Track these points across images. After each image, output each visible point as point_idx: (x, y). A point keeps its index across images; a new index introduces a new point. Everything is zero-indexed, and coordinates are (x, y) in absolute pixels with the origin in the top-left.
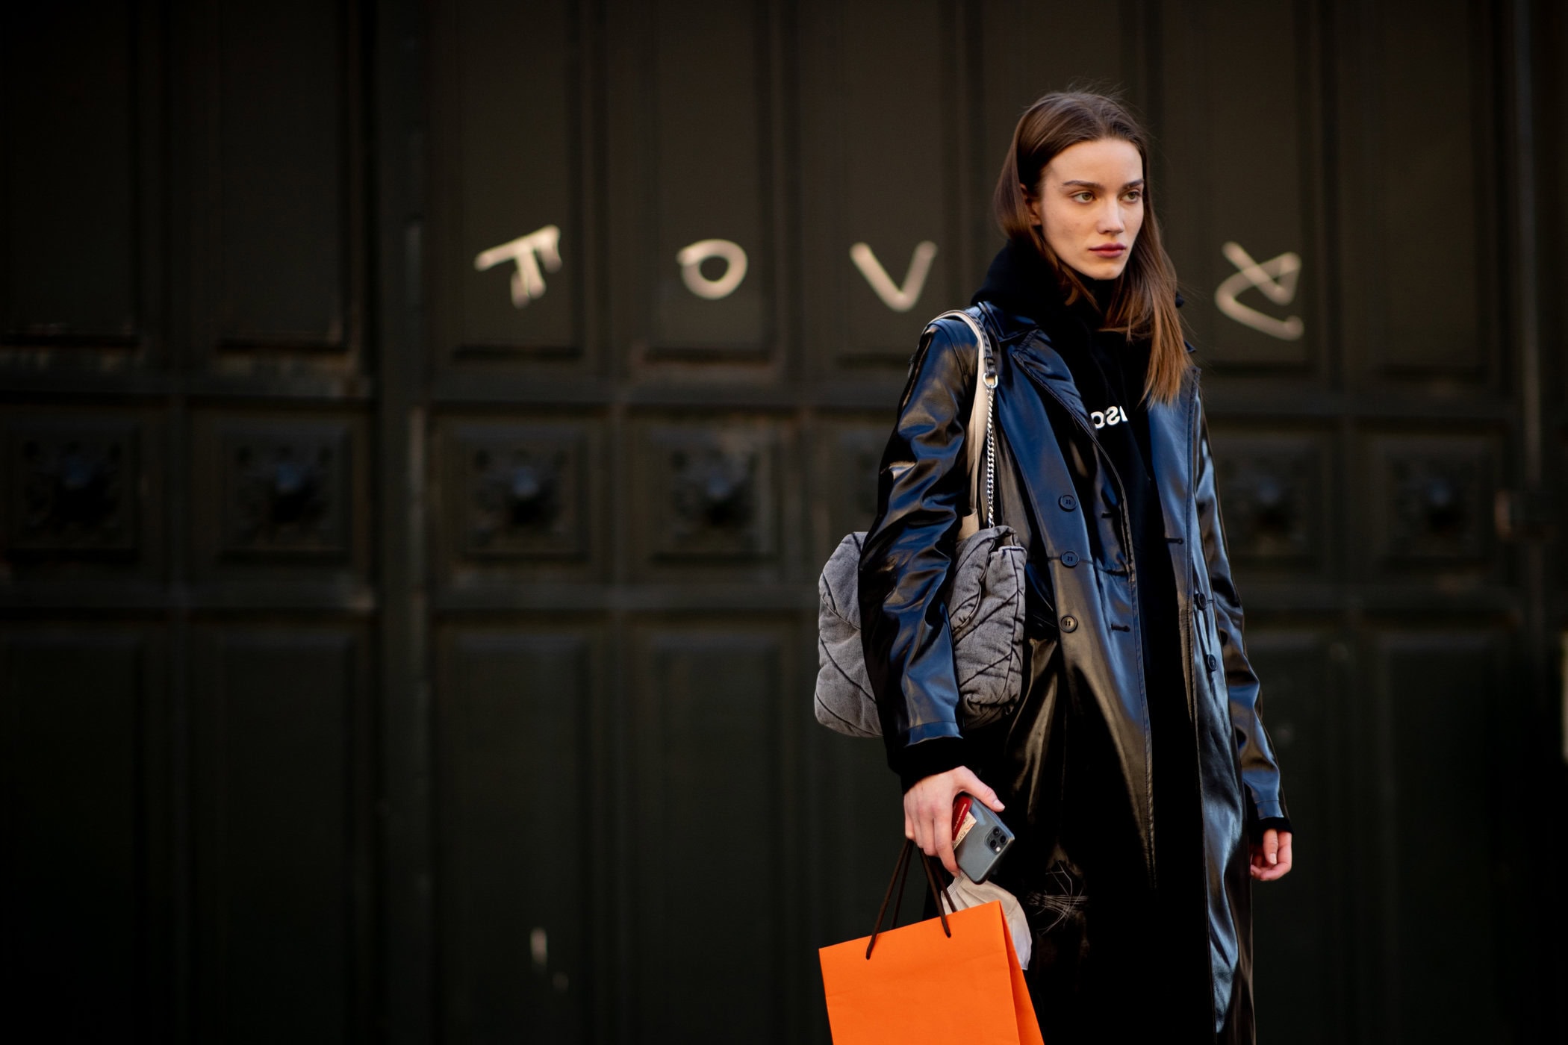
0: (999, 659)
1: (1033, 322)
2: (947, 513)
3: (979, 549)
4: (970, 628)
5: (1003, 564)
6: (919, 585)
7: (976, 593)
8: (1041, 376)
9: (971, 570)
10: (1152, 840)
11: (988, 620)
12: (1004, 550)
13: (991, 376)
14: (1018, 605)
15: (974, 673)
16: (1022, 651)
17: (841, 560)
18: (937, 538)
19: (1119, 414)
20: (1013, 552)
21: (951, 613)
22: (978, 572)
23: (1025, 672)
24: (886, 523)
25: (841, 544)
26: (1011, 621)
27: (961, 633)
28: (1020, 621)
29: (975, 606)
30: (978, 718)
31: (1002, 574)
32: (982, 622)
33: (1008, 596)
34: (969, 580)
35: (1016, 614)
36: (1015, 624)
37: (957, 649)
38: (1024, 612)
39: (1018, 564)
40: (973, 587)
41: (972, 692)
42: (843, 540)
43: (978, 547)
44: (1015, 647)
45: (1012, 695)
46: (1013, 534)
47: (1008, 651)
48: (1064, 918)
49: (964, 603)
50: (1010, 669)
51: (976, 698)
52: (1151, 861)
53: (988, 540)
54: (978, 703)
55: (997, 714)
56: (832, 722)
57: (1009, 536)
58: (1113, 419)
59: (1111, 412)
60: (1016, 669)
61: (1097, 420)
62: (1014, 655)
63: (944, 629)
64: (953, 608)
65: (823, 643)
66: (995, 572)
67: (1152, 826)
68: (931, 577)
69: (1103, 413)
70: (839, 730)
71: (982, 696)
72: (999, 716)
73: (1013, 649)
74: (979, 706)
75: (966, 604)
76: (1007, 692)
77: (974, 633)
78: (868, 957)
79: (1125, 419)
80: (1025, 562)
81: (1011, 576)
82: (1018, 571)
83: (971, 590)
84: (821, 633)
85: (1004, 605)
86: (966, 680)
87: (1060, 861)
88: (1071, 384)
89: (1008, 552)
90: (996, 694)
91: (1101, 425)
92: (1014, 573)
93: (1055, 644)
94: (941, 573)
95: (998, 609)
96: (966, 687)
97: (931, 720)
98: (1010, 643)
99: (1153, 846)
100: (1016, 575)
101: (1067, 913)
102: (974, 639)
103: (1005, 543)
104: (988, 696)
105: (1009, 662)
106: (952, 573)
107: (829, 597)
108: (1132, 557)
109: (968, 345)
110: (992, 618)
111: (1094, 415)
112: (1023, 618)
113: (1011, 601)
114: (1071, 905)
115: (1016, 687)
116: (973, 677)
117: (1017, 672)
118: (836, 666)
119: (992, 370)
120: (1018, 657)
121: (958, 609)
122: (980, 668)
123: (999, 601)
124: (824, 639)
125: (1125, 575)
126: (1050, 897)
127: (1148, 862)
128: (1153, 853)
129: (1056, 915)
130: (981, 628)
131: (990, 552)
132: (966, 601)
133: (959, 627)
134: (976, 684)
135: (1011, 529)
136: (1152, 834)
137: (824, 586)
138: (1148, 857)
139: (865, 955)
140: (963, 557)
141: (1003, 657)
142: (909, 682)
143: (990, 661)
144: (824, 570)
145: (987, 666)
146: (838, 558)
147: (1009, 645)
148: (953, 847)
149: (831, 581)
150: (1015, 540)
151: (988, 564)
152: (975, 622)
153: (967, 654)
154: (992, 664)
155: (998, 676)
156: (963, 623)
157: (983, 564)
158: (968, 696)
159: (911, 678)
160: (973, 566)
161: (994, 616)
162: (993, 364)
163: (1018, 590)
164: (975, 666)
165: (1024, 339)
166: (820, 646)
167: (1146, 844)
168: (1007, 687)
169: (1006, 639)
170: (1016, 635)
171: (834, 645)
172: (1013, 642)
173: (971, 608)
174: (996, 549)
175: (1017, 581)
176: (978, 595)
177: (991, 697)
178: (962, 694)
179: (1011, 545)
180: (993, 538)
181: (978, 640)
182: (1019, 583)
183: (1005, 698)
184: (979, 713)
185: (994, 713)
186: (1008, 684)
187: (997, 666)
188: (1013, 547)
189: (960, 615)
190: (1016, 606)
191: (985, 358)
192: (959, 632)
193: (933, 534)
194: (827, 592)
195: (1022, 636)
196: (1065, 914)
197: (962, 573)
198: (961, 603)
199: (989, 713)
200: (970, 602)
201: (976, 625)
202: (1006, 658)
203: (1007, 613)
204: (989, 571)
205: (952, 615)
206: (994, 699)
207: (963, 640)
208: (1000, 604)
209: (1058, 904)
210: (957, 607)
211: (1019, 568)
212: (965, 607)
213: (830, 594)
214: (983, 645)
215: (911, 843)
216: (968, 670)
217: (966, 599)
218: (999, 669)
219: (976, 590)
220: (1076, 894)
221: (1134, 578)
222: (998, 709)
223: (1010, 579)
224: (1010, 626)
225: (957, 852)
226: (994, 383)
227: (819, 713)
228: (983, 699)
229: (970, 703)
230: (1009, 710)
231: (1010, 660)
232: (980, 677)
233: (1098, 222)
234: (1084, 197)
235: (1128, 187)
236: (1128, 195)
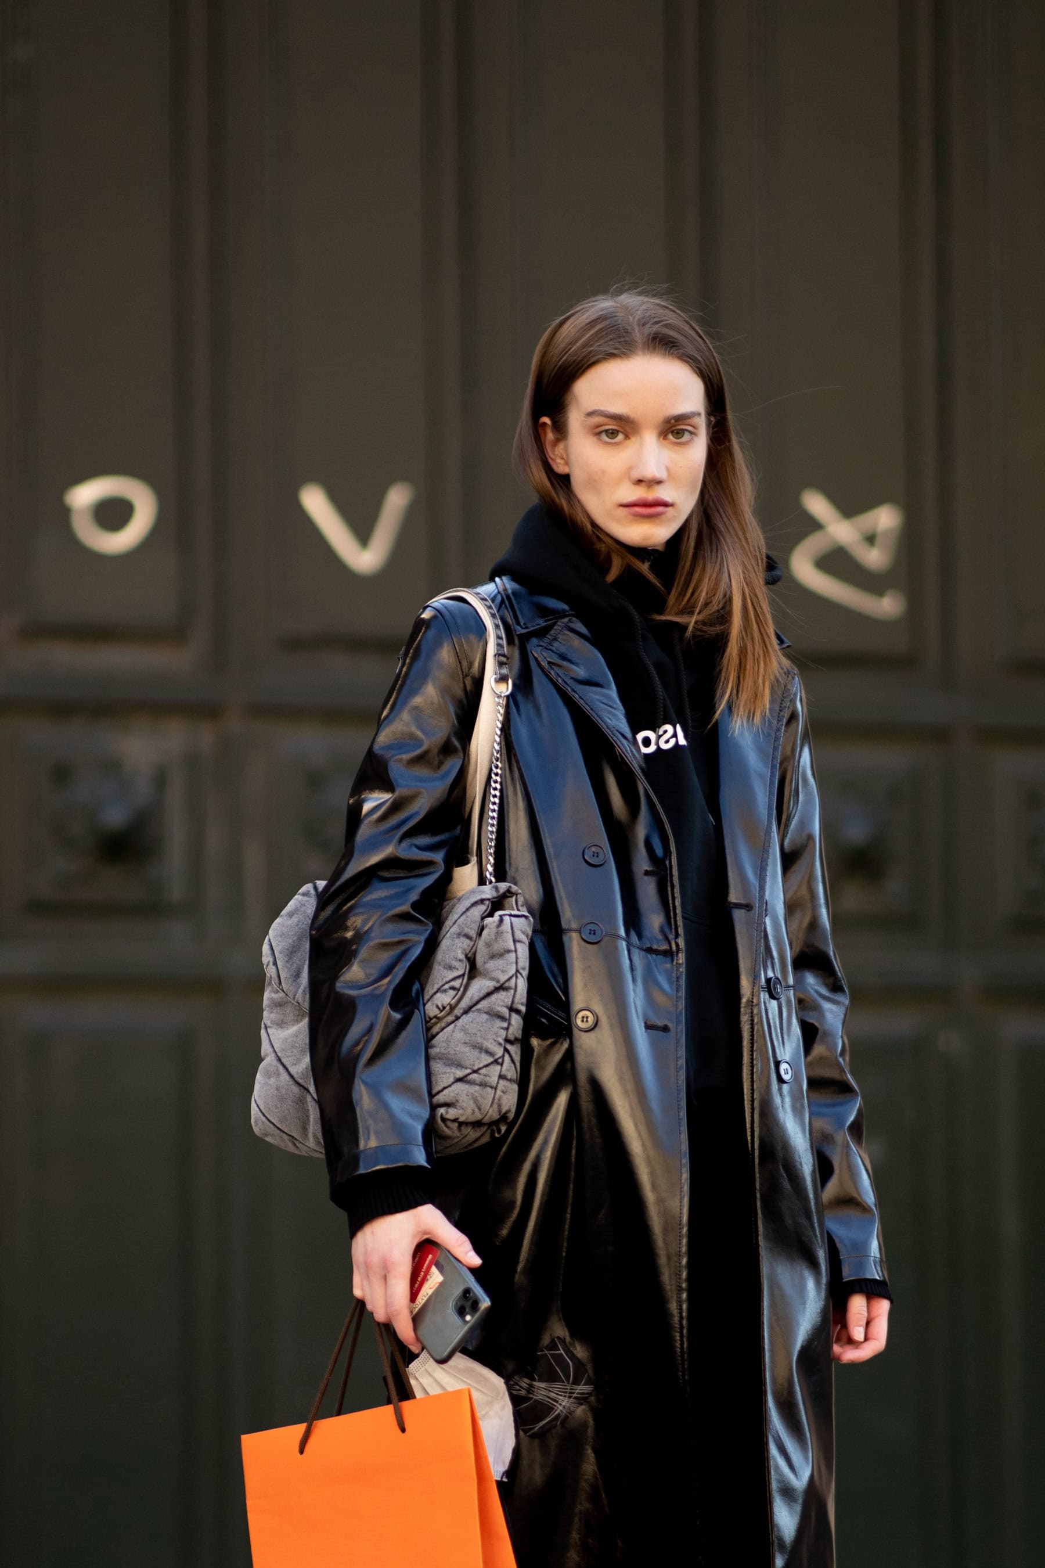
0: (486, 1063)
1: (566, 607)
2: (430, 863)
3: (468, 913)
4: (450, 1018)
5: (499, 934)
6: (385, 957)
7: (460, 972)
8: (570, 681)
9: (457, 941)
10: (684, 1314)
11: (474, 1009)
12: (501, 916)
13: (503, 679)
14: (515, 990)
15: (452, 1080)
16: (519, 1052)
17: (292, 919)
18: (414, 896)
19: (675, 735)
20: (513, 919)
21: (426, 997)
22: (466, 943)
23: (523, 1082)
24: (351, 871)
25: (297, 896)
26: (505, 1012)
27: (439, 1025)
28: (518, 1012)
29: (459, 990)
30: (456, 1140)
31: (497, 948)
32: (466, 1012)
33: (503, 978)
34: (453, 954)
35: (513, 1002)
36: (510, 1016)
37: (432, 1047)
38: (524, 1000)
39: (519, 935)
40: (457, 964)
41: (447, 1105)
42: (301, 891)
43: (467, 910)
44: (509, 1047)
45: (504, 1111)
46: (517, 895)
47: (499, 1052)
48: (559, 1414)
49: (444, 985)
50: (501, 1077)
51: (452, 1113)
52: (682, 1343)
53: (482, 901)
54: (455, 1120)
55: (482, 1135)
56: (273, 1135)
57: (512, 897)
58: (667, 742)
59: (665, 732)
60: (509, 1077)
61: (647, 742)
62: (507, 1058)
63: (416, 1019)
64: (429, 990)
65: (266, 1028)
66: (488, 945)
67: (684, 1296)
68: (402, 948)
69: (654, 731)
70: (282, 1145)
71: (461, 1111)
72: (486, 1139)
73: (506, 1050)
74: (456, 1125)
75: (447, 986)
76: (495, 1106)
77: (455, 1026)
78: (302, 1452)
79: (682, 741)
80: (530, 933)
81: (509, 951)
82: (518, 945)
83: (455, 968)
84: (265, 1014)
85: (497, 990)
86: (440, 1088)
87: (559, 1338)
88: (613, 692)
89: (507, 919)
90: (480, 1109)
91: (652, 748)
92: (513, 948)
93: (566, 1045)
94: (415, 944)
95: (489, 994)
96: (440, 1098)
97: (392, 1141)
98: (502, 1042)
99: (685, 1322)
100: (516, 951)
101: (564, 1407)
102: (454, 1035)
103: (507, 906)
104: (469, 1111)
105: (499, 1067)
106: (432, 944)
107: (274, 967)
108: (681, 930)
109: (472, 637)
110: (479, 1006)
111: (640, 736)
112: (523, 1009)
113: (507, 984)
114: (570, 1397)
115: (509, 1100)
116: (450, 1086)
117: (510, 1080)
118: (279, 1060)
119: (505, 671)
120: (513, 1061)
121: (435, 993)
122: (460, 1073)
123: (488, 984)
124: (268, 1023)
125: (669, 954)
126: (543, 1385)
127: (678, 1345)
128: (685, 1331)
129: (550, 1409)
130: (465, 1019)
131: (483, 918)
132: (447, 983)
133: (435, 1017)
134: (453, 1095)
135: (514, 888)
136: (685, 1306)
137: (269, 952)
138: (678, 1338)
139: (297, 1448)
140: (448, 923)
141: (491, 1059)
142: (363, 1088)
143: (474, 1065)
144: (270, 932)
145: (469, 1071)
146: (290, 915)
147: (500, 1044)
148: (411, 1312)
149: (278, 945)
150: (520, 903)
151: (480, 934)
152: (458, 1012)
153: (443, 1054)
154: (476, 1068)
155: (483, 1085)
156: (441, 1011)
157: (473, 933)
158: (442, 1111)
159: (366, 1084)
160: (459, 935)
161: (483, 1005)
162: (506, 664)
163: (517, 971)
164: (453, 1070)
165: (551, 630)
166: (263, 1032)
167: (676, 1319)
168: (496, 1101)
169: (497, 1036)
170: (511, 1030)
171: (279, 1031)
172: (507, 1040)
173: (452, 993)
174: (491, 915)
175: (517, 958)
176: (463, 975)
177: (473, 1113)
178: (434, 1108)
179: (513, 910)
180: (489, 899)
181: (459, 1035)
182: (519, 961)
183: (493, 1114)
184: (457, 1133)
185: (478, 1134)
186: (497, 1096)
187: (483, 1071)
188: (515, 912)
189: (437, 1001)
190: (512, 992)
191: (495, 655)
192: (436, 1024)
193: (408, 891)
194: (271, 960)
195: (520, 1032)
196: (561, 1408)
197: (445, 944)
198: (441, 984)
199: (472, 1134)
200: (453, 984)
201: (459, 1014)
202: (496, 1062)
203: (499, 1002)
204: (481, 943)
205: (429, 1000)
206: (478, 1116)
207: (441, 1034)
208: (492, 988)
209: (553, 1395)
210: (435, 990)
211: (519, 941)
212: (445, 991)
213: (275, 964)
214: (465, 1043)
215: (361, 1304)
216: (444, 1075)
217: (447, 979)
218: (485, 1075)
219: (462, 968)
220: (576, 1382)
221: (682, 958)
222: (484, 1129)
223: (507, 955)
224: (502, 1018)
225: (416, 1319)
226: (506, 689)
227: (256, 1122)
228: (462, 1115)
229: (444, 1119)
230: (499, 1131)
231: (502, 1064)
232: (459, 1085)
233: (630, 468)
234: (612, 434)
235: (673, 421)
236: (672, 432)
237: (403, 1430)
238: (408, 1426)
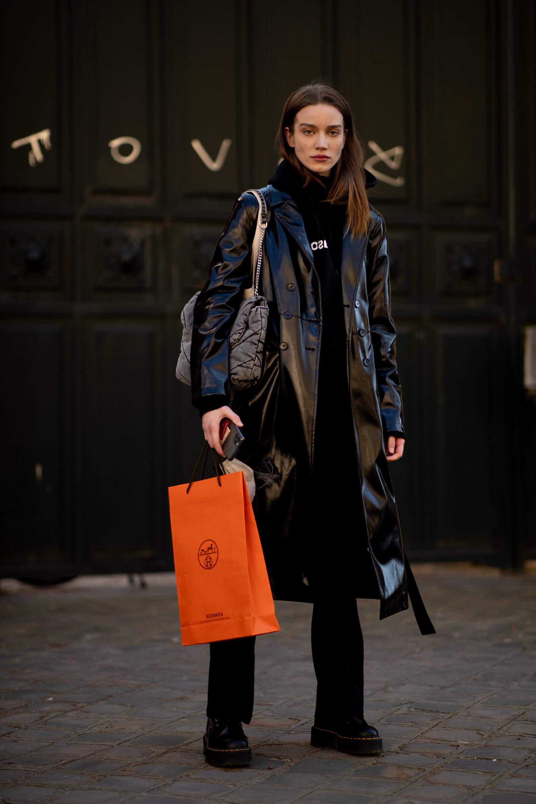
0: (248, 360)
1: (289, 196)
2: (235, 288)
3: (246, 306)
4: (238, 343)
5: (256, 314)
6: (216, 320)
7: (242, 327)
8: (287, 224)
9: (242, 316)
10: (313, 452)
11: (246, 341)
12: (257, 308)
13: (264, 222)
14: (261, 335)
15: (236, 365)
16: (262, 356)
17: (192, 304)
18: (227, 300)
19: (323, 244)
20: (261, 309)
21: (231, 336)
22: (245, 317)
26: (257, 342)
27: (234, 345)
28: (261, 342)
29: (241, 334)
30: (239, 386)
31: (255, 319)
32: (243, 341)
33: (256, 330)
34: (240, 321)
35: (259, 339)
36: (258, 343)
37: (231, 353)
38: (264, 338)
39: (263, 315)
40: (241, 324)
41: (235, 374)
43: (246, 305)
44: (257, 354)
45: (255, 377)
46: (264, 300)
47: (254, 356)
48: (267, 485)
49: (236, 332)
50: (254, 365)
51: (236, 377)
52: (311, 462)
53: (251, 302)
54: (237, 380)
55: (249, 384)
56: (182, 379)
57: (263, 301)
58: (321, 246)
59: (321, 243)
60: (257, 365)
61: (314, 246)
62: (257, 358)
64: (232, 333)
65: (182, 342)
66: (252, 318)
67: (313, 445)
68: (222, 317)
69: (317, 242)
70: (186, 383)
71: (239, 377)
72: (250, 386)
73: (256, 355)
74: (238, 381)
75: (237, 332)
76: (252, 375)
77: (239, 346)
78: (188, 493)
79: (326, 246)
80: (268, 314)
81: (259, 321)
82: (263, 319)
83: (240, 326)
84: (183, 336)
85: (254, 334)
86: (233, 368)
87: (269, 458)
88: (303, 228)
89: (259, 309)
90: (246, 376)
91: (316, 248)
92: (260, 319)
93: (278, 355)
94: (226, 317)
95: (251, 336)
96: (232, 372)
97: (214, 385)
98: (255, 353)
99: (313, 454)
100: (262, 321)
101: (269, 482)
102: (238, 350)
103: (261, 304)
104: (242, 377)
105: (253, 362)
106: (234, 317)
107: (184, 321)
108: (321, 314)
109: (254, 208)
110: (247, 340)
111: (312, 244)
112: (263, 341)
113: (257, 333)
114: (271, 479)
115: (258, 373)
116: (236, 367)
117: (258, 366)
118: (185, 354)
119: (264, 220)
120: (259, 359)
121: (233, 334)
122: (239, 363)
123: (252, 332)
124: (183, 340)
125: (317, 322)
126: (262, 474)
127: (310, 462)
128: (313, 458)
129: (264, 482)
130: (243, 344)
131: (251, 308)
132: (237, 331)
133: (233, 343)
134: (236, 371)
135: (264, 298)
136: (313, 449)
137: (183, 315)
138: (310, 460)
139: (186, 492)
141: (251, 359)
142: (205, 368)
143: (244, 361)
144: (184, 308)
145: (242, 363)
146: (191, 302)
147: (254, 353)
148: (221, 445)
149: (186, 313)
150: (265, 303)
151: (250, 314)
152: (241, 341)
153: (234, 356)
154: (245, 361)
155: (248, 367)
156: (235, 341)
157: (247, 314)
158: (233, 376)
159: (205, 365)
160: (243, 314)
161: (249, 339)
162: (265, 217)
163: (262, 328)
164: (237, 362)
165: (282, 205)
167: (310, 453)
168: (252, 373)
169: (253, 351)
170: (258, 349)
171: (186, 343)
172: (257, 352)
173: (239, 335)
174: (254, 307)
175: (262, 323)
176: (243, 328)
177: (244, 377)
178: (230, 375)
179: (263, 306)
180: (254, 302)
181: (240, 350)
182: (263, 324)
183: (251, 377)
184: (238, 384)
185: (246, 384)
186: (253, 372)
187: (248, 363)
188: (264, 307)
189: (234, 337)
190: (259, 335)
191: (261, 214)
192: (233, 345)
193: (225, 298)
194: (183, 318)
195: (262, 349)
196: (268, 482)
198: (235, 331)
199: (244, 385)
200: (239, 331)
201: (241, 342)
202: (252, 360)
203: (255, 338)
204: (250, 317)
205: (231, 337)
206: (246, 378)
207: (234, 349)
208: (252, 334)
209: (265, 478)
210: (233, 333)
211: (263, 317)
212: (236, 334)
213: (184, 320)
214: (242, 353)
216: (234, 363)
217: (237, 330)
218: (248, 364)
219: (243, 326)
220: (274, 474)
221: (321, 323)
222: (248, 383)
223: (258, 322)
224: (255, 344)
226: (265, 226)
227: (177, 374)
228: (240, 378)
229: (233, 379)
230: (255, 383)
231: (255, 361)
232: (239, 367)
233: (315, 144)
234: (309, 132)
235: (330, 128)
236: (331, 132)
237: (220, 486)
238: (222, 484)
